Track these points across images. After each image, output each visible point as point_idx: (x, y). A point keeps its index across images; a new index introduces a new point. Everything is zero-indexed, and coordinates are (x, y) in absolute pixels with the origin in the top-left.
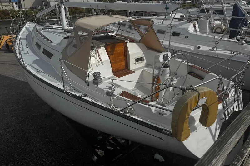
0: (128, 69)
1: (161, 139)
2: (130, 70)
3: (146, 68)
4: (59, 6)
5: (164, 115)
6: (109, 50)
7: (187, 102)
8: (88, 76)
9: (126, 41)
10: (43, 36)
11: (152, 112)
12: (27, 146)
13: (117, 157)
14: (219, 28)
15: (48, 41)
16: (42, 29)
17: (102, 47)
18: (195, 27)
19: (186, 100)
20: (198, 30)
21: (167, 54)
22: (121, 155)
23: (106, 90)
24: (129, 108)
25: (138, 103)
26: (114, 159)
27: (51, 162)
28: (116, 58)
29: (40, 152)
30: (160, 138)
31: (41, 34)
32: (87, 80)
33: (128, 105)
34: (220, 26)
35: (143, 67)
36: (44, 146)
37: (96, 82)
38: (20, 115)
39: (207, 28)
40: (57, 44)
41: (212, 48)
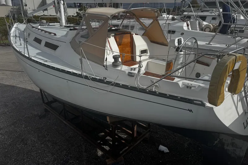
0: (133, 60)
1: (191, 111)
2: (136, 61)
3: (151, 60)
4: (58, 2)
5: (192, 88)
6: (118, 40)
7: (227, 64)
8: (106, 60)
9: (132, 33)
10: (42, 30)
11: (180, 86)
12: (24, 147)
13: (124, 149)
14: (208, 27)
15: (51, 34)
16: (39, 25)
17: (111, 37)
18: (188, 25)
19: (226, 63)
20: (190, 28)
21: (181, 39)
22: (127, 147)
23: (127, 72)
24: (155, 85)
25: (163, 79)
26: (121, 152)
27: (53, 160)
28: (124, 49)
29: (39, 152)
30: (189, 110)
31: (39, 29)
32: (105, 64)
33: (153, 82)
34: (208, 26)
35: (147, 59)
36: (43, 146)
37: (116, 64)
38: (11, 117)
39: (197, 26)
40: (62, 36)
41: (208, 43)
